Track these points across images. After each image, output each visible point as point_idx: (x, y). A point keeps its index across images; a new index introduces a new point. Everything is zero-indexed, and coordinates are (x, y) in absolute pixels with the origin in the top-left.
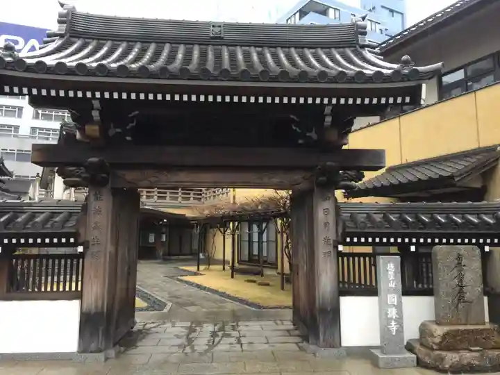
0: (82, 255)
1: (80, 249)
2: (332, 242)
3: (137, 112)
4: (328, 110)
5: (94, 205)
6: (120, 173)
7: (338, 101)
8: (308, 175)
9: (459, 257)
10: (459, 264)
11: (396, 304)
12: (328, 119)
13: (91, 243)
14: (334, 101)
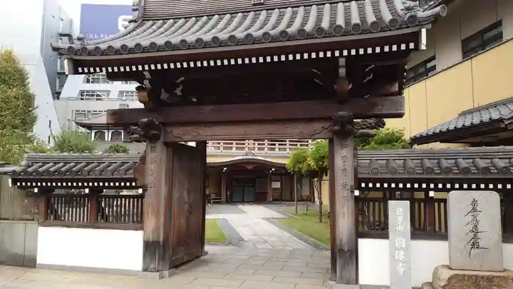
0: (141, 197)
1: (140, 191)
2: (349, 188)
3: (182, 78)
4: (342, 61)
5: (150, 156)
6: (169, 129)
7: (349, 52)
8: (327, 125)
9: (474, 202)
10: (474, 210)
11: (404, 246)
12: (342, 71)
13: (149, 186)
14: (345, 53)
